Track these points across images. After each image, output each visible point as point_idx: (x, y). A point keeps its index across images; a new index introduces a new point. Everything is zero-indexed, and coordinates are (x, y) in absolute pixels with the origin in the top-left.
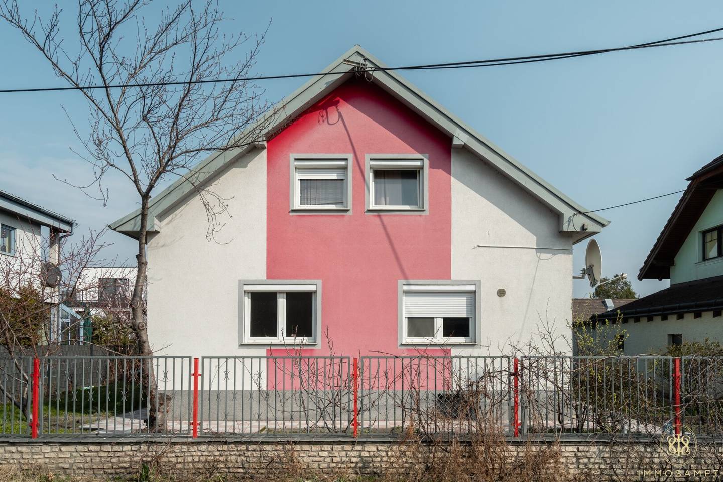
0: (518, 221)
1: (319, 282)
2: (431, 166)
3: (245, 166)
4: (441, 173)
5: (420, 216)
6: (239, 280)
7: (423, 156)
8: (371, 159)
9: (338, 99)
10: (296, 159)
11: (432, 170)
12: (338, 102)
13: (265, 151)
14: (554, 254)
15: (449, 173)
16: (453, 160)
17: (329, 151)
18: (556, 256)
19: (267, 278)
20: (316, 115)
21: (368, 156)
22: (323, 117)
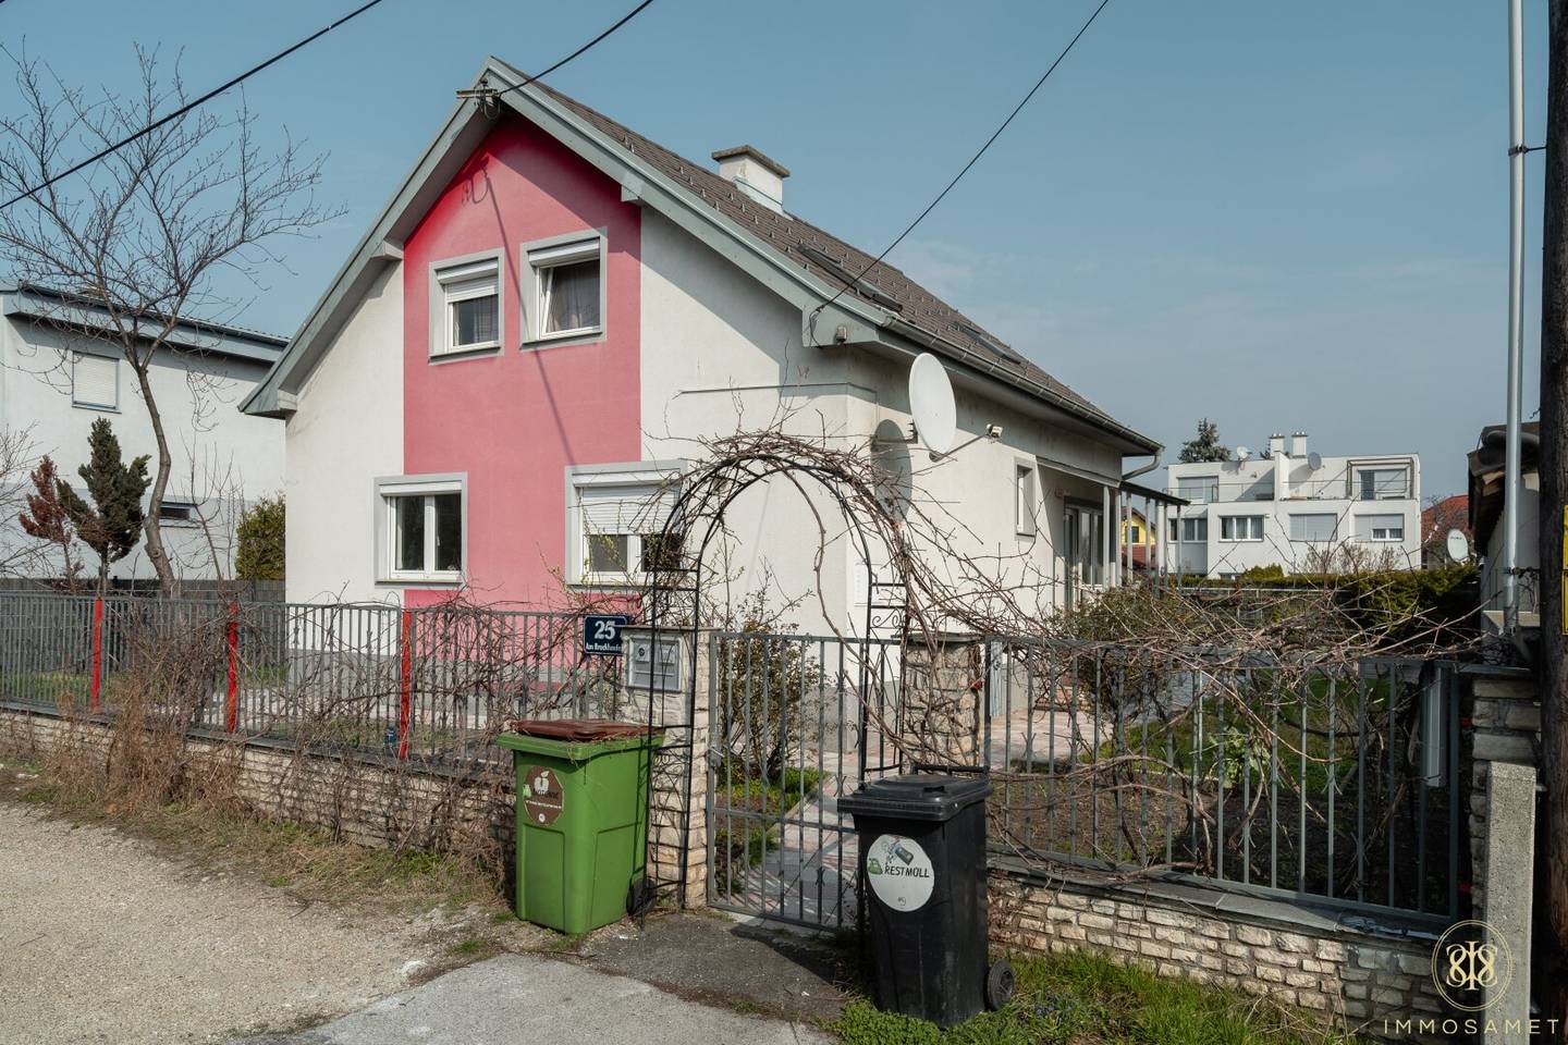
0: (746, 335)
1: (464, 476)
2: (611, 250)
3: (380, 295)
4: (625, 257)
5: (595, 344)
6: (376, 478)
7: (600, 232)
8: (529, 252)
9: (487, 155)
10: (438, 271)
11: (612, 254)
12: (487, 161)
13: (402, 263)
14: (812, 397)
15: (638, 256)
16: (644, 229)
17: (475, 250)
18: (816, 399)
19: (405, 473)
20: (459, 191)
21: (525, 247)
22: (467, 192)
